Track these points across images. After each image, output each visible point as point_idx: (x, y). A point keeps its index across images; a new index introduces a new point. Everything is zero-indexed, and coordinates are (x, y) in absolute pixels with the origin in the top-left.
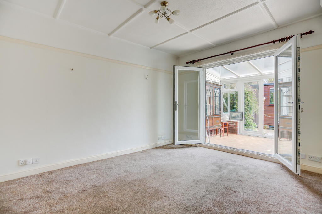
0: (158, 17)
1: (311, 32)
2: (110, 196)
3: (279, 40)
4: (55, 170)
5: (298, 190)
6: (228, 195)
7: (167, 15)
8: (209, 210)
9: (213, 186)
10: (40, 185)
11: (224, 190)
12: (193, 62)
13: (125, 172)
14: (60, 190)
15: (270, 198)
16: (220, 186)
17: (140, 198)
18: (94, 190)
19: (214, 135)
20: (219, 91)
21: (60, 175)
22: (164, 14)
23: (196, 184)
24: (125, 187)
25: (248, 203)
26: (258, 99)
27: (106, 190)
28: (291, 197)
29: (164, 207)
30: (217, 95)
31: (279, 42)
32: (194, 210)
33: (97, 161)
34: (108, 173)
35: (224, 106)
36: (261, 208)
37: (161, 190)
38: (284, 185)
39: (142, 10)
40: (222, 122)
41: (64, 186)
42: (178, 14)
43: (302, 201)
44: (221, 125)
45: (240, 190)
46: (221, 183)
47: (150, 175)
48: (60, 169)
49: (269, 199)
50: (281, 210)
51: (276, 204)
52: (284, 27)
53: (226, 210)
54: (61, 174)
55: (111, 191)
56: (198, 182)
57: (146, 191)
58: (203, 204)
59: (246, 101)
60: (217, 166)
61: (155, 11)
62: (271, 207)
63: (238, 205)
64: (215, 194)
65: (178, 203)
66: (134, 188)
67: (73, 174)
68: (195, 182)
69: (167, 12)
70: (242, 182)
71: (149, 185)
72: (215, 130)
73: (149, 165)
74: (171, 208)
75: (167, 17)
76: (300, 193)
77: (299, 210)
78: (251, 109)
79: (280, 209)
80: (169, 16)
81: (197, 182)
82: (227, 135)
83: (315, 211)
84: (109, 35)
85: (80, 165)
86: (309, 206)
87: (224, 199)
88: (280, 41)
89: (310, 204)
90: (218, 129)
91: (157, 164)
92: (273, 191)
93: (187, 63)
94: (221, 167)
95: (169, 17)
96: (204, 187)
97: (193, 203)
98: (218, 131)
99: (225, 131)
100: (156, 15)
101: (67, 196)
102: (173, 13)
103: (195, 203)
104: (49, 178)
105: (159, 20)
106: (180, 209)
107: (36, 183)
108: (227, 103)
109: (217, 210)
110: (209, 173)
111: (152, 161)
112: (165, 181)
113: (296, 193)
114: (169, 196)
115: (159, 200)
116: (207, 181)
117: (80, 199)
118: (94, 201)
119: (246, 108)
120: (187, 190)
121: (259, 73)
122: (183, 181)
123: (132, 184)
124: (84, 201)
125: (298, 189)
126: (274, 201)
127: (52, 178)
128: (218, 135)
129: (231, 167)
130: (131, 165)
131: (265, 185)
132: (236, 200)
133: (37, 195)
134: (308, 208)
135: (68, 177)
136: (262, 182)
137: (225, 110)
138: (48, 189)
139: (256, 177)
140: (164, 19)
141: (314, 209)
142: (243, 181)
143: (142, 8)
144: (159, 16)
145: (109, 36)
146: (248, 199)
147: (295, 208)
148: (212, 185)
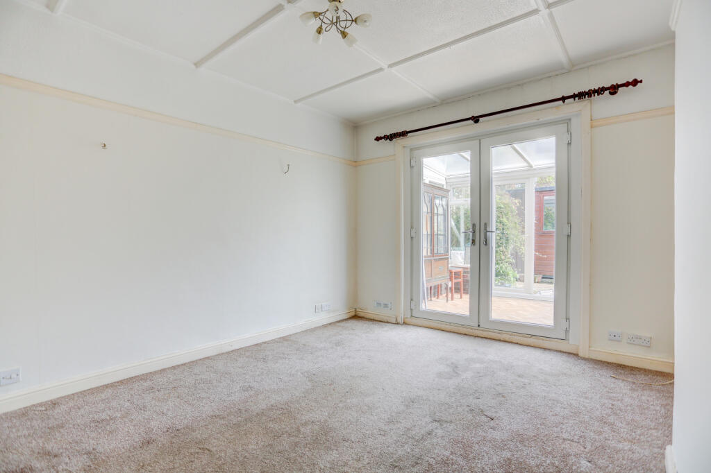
0: (321, 28)
1: (635, 83)
2: (215, 449)
3: (574, 96)
4: (63, 397)
5: (613, 405)
6: (478, 425)
7: (343, 24)
8: (445, 462)
9: (446, 410)
10: (24, 440)
11: (470, 417)
12: (391, 137)
13: (245, 389)
14: (83, 446)
15: (564, 427)
16: (460, 409)
17: (287, 448)
18: (172, 437)
19: (433, 299)
20: (444, 203)
21: (79, 408)
22: (334, 21)
23: (408, 407)
24: (249, 425)
25: (522, 441)
26: (523, 220)
27: (204, 436)
28: (602, 421)
29: (346, 464)
30: (441, 211)
31: (574, 99)
32: (413, 466)
33: (174, 368)
34: (203, 395)
35: (453, 235)
36: (550, 449)
37: (334, 426)
38: (586, 398)
39: (283, 9)
40: (450, 268)
41: (93, 435)
42: (367, 24)
43: (625, 428)
44: (448, 275)
45: (501, 413)
46: (461, 401)
47: (303, 393)
48: (77, 393)
49: (561, 429)
50: (586, 450)
51: (576, 437)
52: (584, 68)
53: (479, 459)
54: (83, 407)
55: (215, 439)
56: (413, 402)
57: (299, 431)
58: (429, 451)
59: (499, 225)
60: (448, 365)
61: (314, 13)
62: (566, 445)
63: (502, 446)
64: (451, 427)
65: (376, 453)
66: (271, 425)
67: (114, 404)
68: (407, 403)
69: (343, 16)
70: (503, 396)
71: (303, 417)
72: (435, 286)
73: (297, 371)
74: (360, 465)
75: (342, 30)
76: (618, 411)
77: (620, 446)
78: (507, 240)
79: (585, 448)
80: (345, 28)
81: (410, 402)
82: (461, 298)
83: (650, 446)
84: (197, 64)
85: (131, 378)
86: (638, 437)
87: (473, 435)
88: (577, 98)
89: (639, 432)
90: (441, 285)
91: (316, 366)
92: (567, 411)
93: (378, 139)
94: (456, 367)
95: (346, 30)
96: (428, 413)
97: (409, 450)
98: (441, 290)
99: (455, 289)
100: (315, 23)
101: (103, 461)
102: (356, 21)
103: (413, 451)
104: (49, 418)
105: (321, 36)
106: (381, 466)
107: (12, 436)
108: (459, 229)
109: (462, 462)
110: (434, 380)
111: (304, 361)
112: (341, 405)
113: (609, 411)
114: (353, 440)
115: (332, 450)
116: (431, 398)
117: (139, 465)
118: (176, 465)
119: (498, 238)
120: (390, 422)
121: (525, 164)
122: (379, 402)
123: (264, 418)
124: (150, 468)
125: (613, 403)
126: (573, 433)
127: (57, 417)
128: (440, 297)
129: (478, 365)
130: (258, 373)
131: (550, 400)
132: (497, 435)
133: (18, 466)
134: (636, 441)
135: (103, 411)
136: (543, 394)
137: (456, 244)
138: (49, 447)
139: (530, 384)
140: (333, 33)
141: (648, 442)
142: (506, 395)
143: (283, 3)
144: (324, 26)
145: (197, 67)
146: (521, 432)
147: (613, 443)
148: (443, 408)
